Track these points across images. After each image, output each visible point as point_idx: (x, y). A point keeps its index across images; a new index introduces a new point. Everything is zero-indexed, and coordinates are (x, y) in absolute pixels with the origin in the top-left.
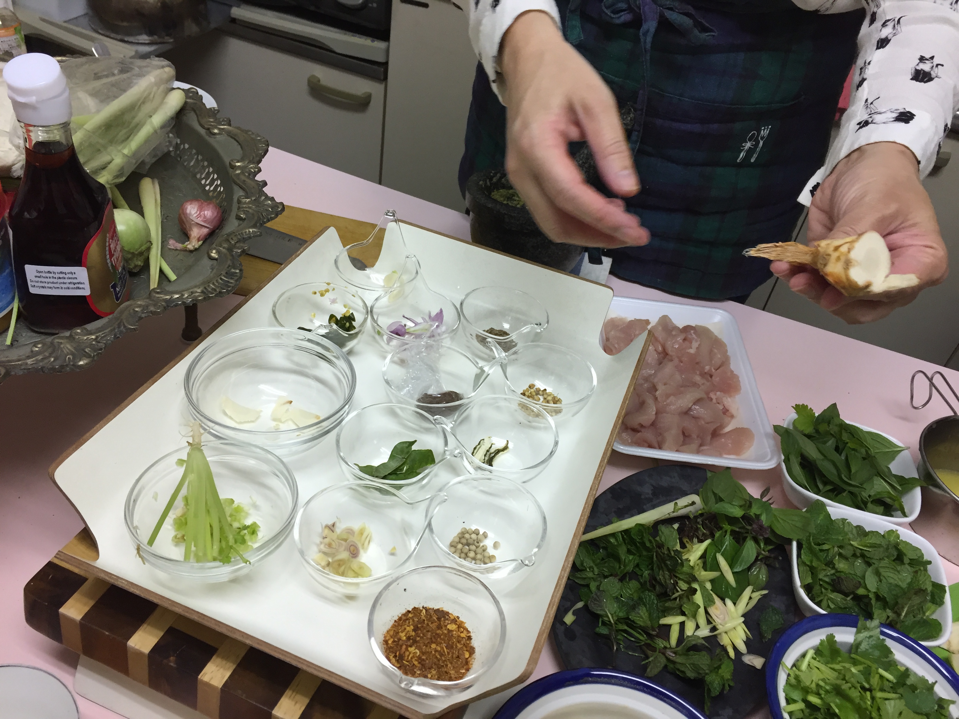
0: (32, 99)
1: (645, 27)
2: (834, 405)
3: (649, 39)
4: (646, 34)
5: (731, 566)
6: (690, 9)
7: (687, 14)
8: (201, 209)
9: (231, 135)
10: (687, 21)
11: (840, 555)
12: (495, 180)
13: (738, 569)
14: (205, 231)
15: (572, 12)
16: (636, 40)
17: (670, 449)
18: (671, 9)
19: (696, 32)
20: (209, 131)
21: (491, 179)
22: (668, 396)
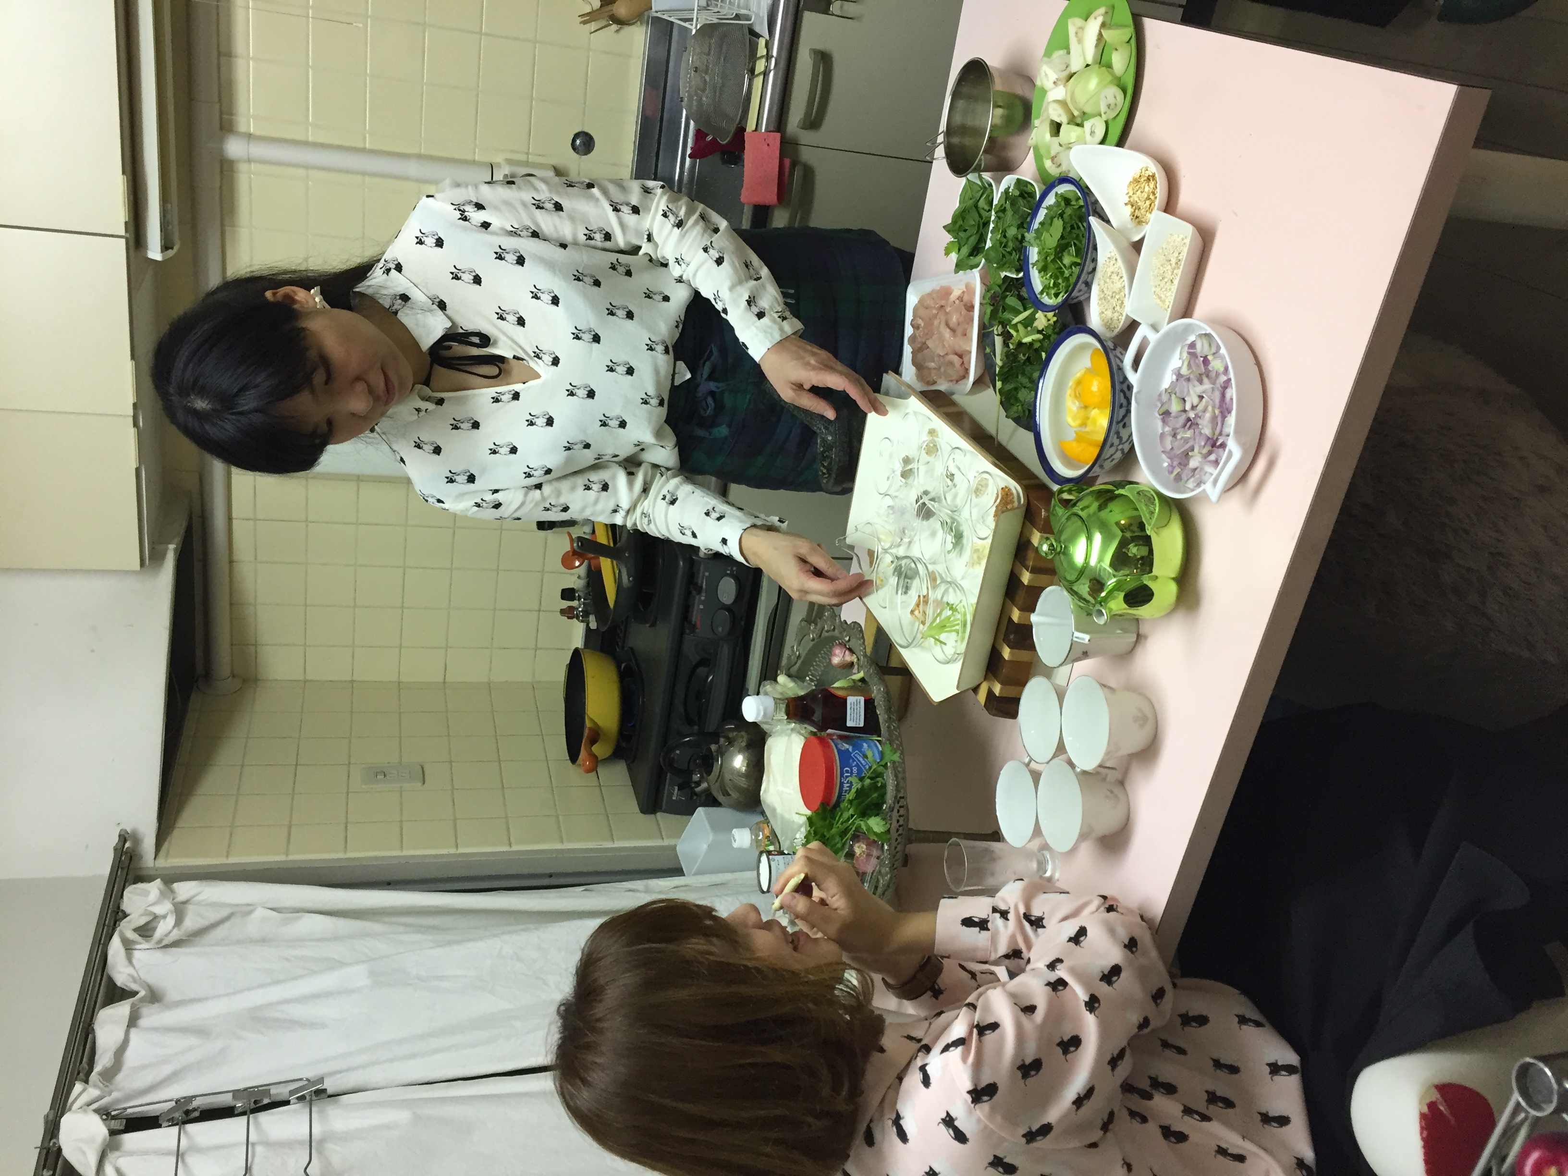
0: (761, 708)
1: (714, 389)
2: (944, 227)
3: (721, 385)
4: (718, 388)
5: (1021, 313)
6: (702, 362)
7: (704, 364)
8: (835, 655)
9: (799, 644)
10: (708, 364)
11: (1005, 246)
12: (825, 471)
13: (1021, 309)
14: (847, 652)
15: (710, 434)
16: (723, 392)
17: (971, 346)
18: (702, 374)
19: (712, 358)
20: (799, 657)
21: (824, 474)
22: (944, 346)
